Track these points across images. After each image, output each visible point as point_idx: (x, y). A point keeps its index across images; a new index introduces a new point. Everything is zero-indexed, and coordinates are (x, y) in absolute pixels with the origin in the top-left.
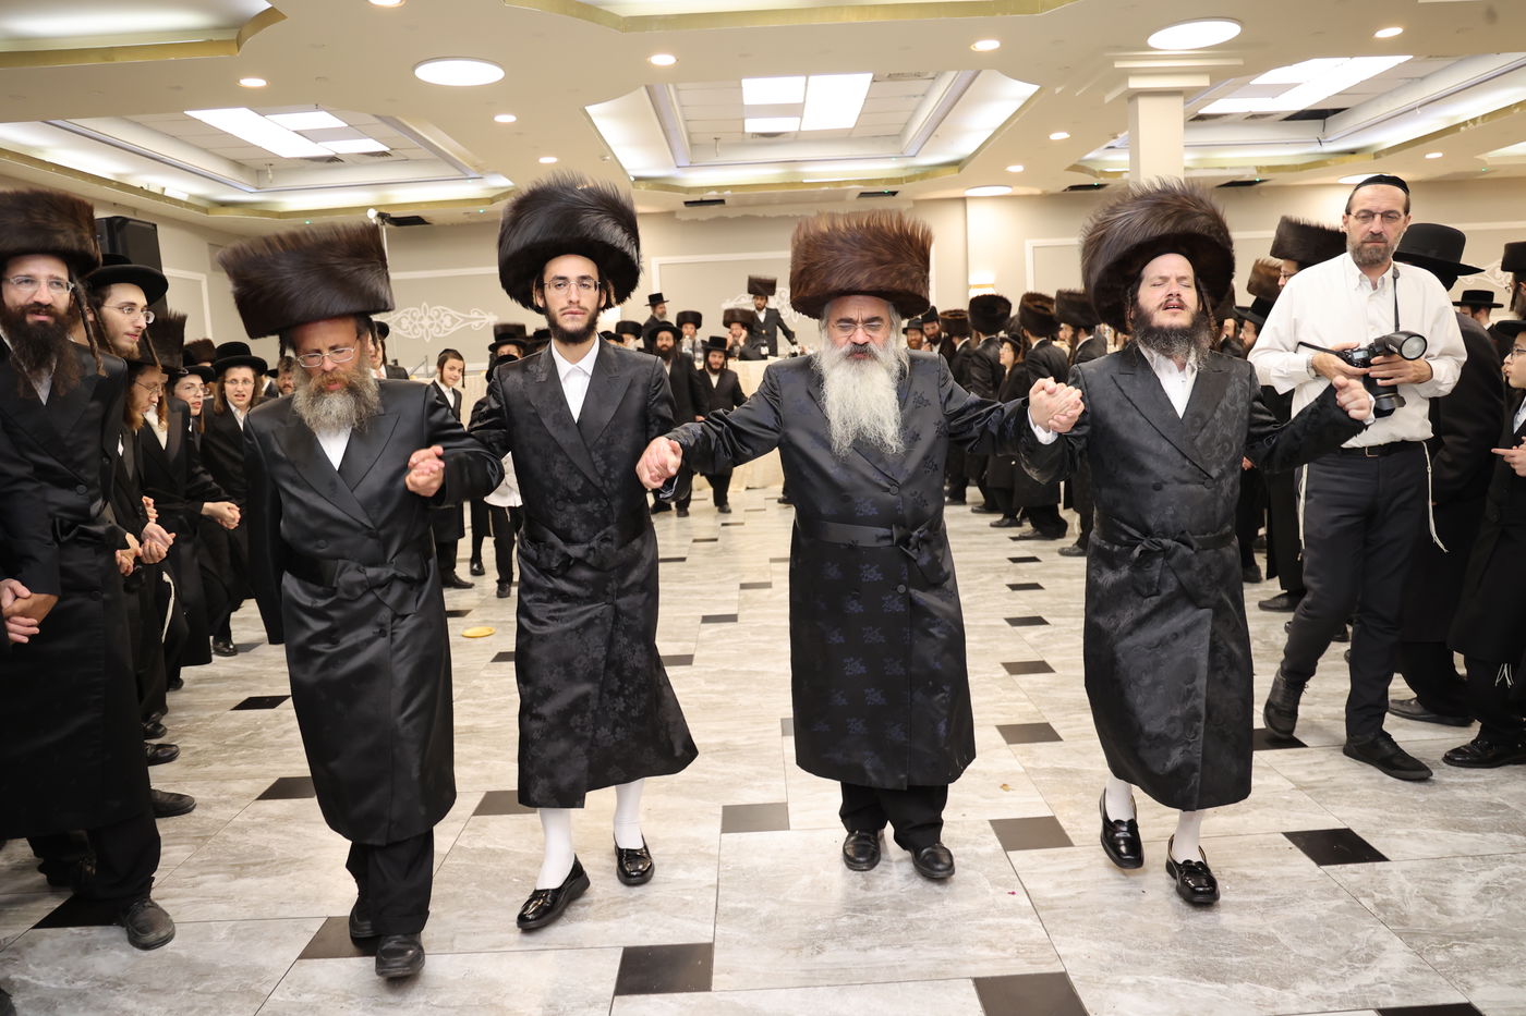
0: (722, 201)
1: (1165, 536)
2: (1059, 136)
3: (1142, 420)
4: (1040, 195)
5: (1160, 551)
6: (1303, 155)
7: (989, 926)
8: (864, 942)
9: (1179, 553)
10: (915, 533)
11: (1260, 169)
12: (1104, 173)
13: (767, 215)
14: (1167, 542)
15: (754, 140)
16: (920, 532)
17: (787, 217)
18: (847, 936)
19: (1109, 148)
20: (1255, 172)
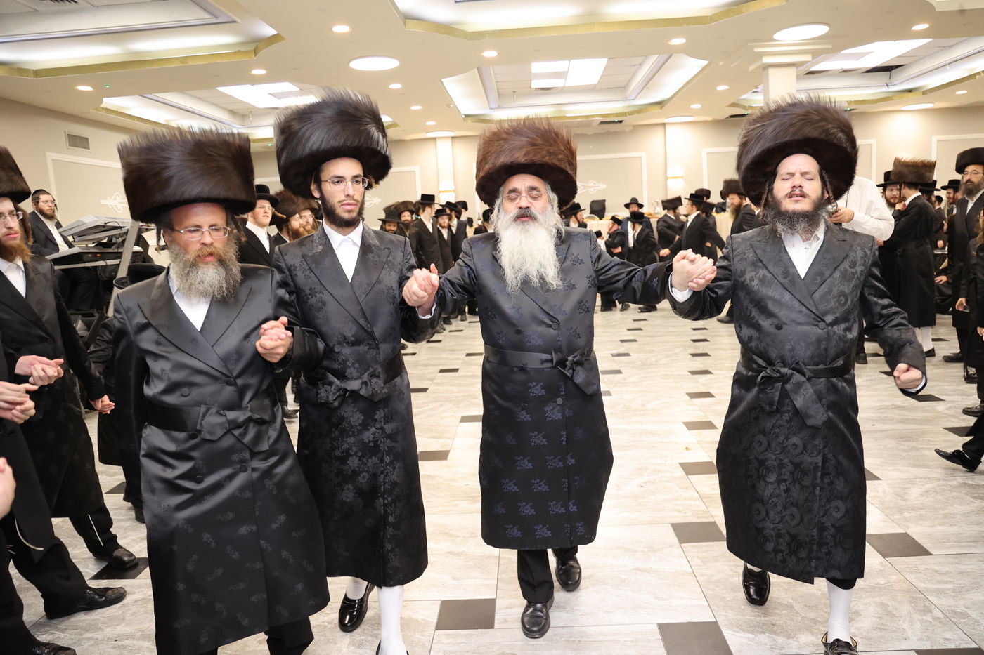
1: (785, 365)
2: (722, 88)
3: (770, 276)
4: (711, 121)
5: (779, 377)
6: (876, 93)
9: (793, 380)
10: (570, 358)
11: (849, 103)
14: (785, 370)
15: (536, 92)
16: (574, 357)
19: (754, 92)
20: (846, 105)
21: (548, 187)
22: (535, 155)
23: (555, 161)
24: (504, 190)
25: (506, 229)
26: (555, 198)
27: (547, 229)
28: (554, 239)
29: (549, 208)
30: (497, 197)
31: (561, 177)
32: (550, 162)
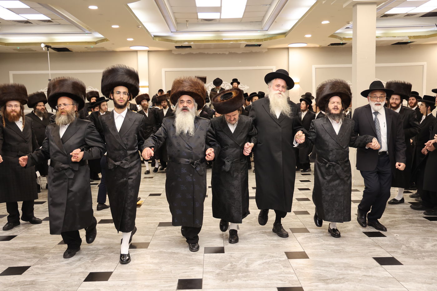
0: (190, 47)
2: (325, 22)
4: (319, 47)
7: (281, 276)
8: (245, 279)
9: (336, 166)
10: (196, 162)
11: (410, 37)
12: (345, 39)
13: (209, 53)
14: (333, 163)
15: (202, 22)
16: (197, 162)
17: (217, 54)
18: (241, 277)
19: (347, 28)
20: (408, 38)
21: (194, 101)
22: (191, 89)
23: (197, 92)
24: (179, 100)
25: (179, 113)
26: (196, 105)
27: (192, 115)
28: (194, 119)
29: (194, 108)
30: (177, 102)
31: (199, 98)
32: (195, 92)
